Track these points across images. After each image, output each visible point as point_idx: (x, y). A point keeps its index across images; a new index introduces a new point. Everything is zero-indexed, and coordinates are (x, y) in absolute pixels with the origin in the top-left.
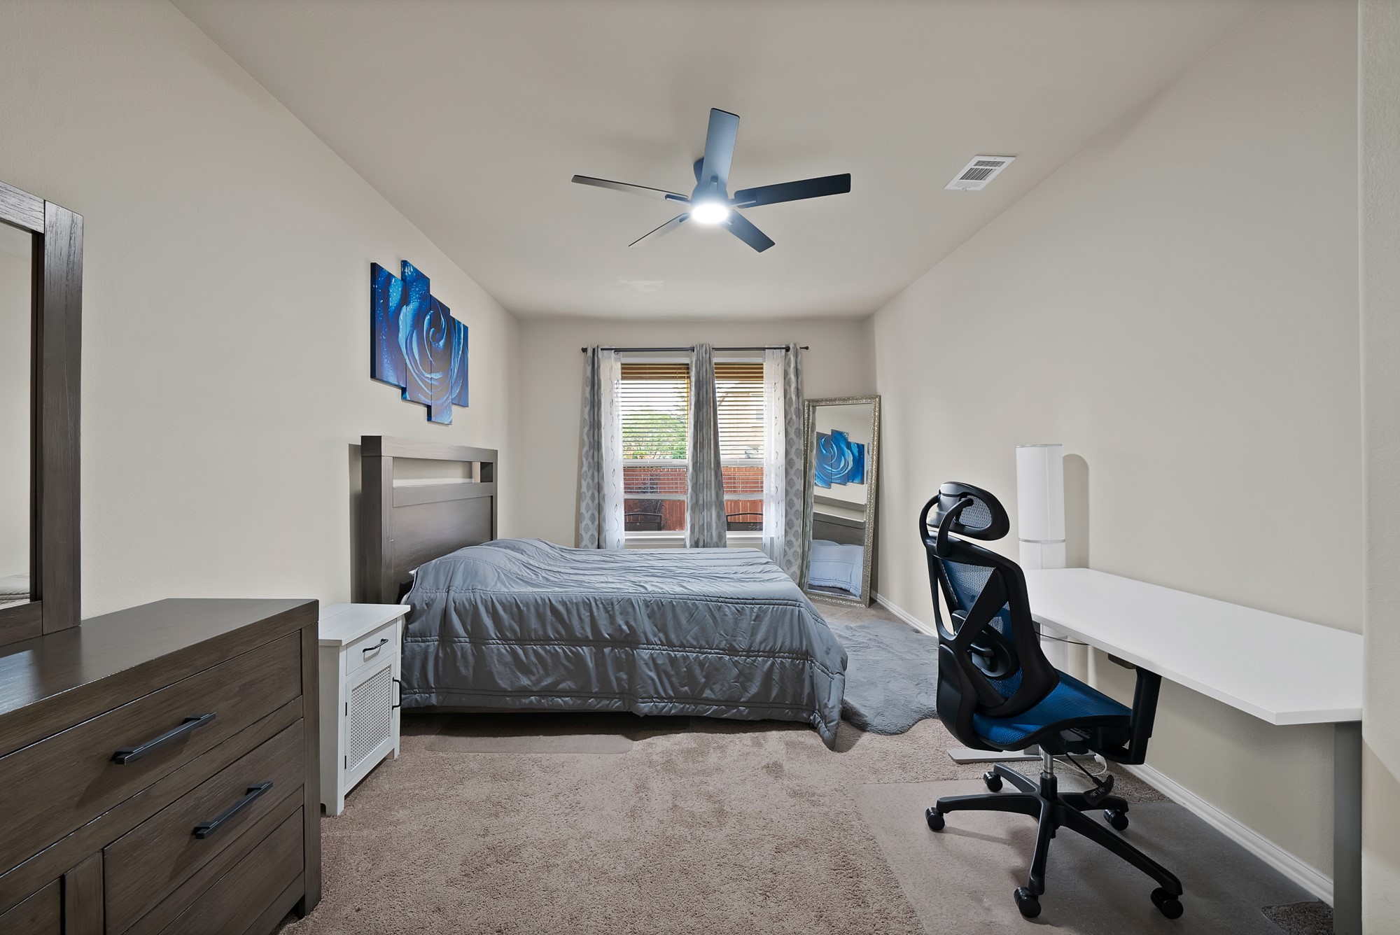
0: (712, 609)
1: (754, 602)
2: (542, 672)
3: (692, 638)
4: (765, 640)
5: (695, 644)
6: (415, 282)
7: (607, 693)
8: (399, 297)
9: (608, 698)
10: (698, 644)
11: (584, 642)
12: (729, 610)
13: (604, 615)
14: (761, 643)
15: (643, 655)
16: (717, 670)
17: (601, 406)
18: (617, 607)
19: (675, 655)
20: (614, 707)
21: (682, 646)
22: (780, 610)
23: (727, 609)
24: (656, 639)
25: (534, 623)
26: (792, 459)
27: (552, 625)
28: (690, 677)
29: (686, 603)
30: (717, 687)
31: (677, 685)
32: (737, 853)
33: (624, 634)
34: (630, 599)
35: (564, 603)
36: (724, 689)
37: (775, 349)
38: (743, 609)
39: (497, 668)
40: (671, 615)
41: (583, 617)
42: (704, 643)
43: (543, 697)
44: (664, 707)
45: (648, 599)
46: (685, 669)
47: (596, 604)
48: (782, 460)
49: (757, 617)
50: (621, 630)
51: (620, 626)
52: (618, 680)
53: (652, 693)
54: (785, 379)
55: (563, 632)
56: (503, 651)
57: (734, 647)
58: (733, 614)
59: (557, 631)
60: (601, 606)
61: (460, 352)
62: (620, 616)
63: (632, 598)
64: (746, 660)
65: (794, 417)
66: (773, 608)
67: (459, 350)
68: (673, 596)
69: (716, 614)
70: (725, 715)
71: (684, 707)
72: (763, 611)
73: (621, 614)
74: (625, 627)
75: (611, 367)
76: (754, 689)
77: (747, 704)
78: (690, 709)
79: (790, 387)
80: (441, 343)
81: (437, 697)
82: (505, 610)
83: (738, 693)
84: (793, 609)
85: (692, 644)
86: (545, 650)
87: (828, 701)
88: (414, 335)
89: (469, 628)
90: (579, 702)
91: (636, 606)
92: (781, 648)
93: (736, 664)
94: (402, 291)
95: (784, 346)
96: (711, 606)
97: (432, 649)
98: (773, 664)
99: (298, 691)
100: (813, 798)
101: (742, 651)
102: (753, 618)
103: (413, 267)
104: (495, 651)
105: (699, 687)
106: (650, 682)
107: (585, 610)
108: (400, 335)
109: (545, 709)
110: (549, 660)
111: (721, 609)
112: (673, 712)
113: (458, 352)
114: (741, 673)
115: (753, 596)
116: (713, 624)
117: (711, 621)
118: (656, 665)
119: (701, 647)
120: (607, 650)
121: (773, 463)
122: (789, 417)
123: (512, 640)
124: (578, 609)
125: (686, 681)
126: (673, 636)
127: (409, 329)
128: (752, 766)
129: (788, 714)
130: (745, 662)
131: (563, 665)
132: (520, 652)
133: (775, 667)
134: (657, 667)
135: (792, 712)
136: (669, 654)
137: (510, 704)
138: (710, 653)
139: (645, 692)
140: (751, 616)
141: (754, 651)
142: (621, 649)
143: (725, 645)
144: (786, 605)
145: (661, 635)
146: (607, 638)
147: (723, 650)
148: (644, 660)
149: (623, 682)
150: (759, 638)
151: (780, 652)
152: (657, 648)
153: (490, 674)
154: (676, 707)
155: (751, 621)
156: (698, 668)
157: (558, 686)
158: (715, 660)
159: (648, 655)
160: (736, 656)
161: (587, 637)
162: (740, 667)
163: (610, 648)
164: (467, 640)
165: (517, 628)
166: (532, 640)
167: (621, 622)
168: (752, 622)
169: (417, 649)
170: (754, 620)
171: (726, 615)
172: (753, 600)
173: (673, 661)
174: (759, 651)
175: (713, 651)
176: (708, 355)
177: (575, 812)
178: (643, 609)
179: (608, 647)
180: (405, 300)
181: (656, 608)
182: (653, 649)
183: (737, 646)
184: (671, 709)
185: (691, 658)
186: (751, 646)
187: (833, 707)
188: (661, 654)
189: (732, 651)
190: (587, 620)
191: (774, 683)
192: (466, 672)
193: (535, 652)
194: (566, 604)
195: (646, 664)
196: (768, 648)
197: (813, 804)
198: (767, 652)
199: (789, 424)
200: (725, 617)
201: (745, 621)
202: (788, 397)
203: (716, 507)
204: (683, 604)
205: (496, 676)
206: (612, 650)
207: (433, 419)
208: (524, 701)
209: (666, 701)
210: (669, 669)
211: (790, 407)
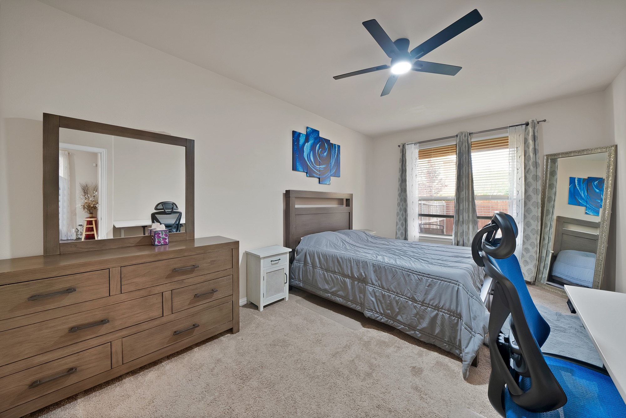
0: (405, 275)
1: (429, 276)
2: (333, 285)
3: (393, 287)
4: (433, 299)
5: (394, 290)
6: (313, 133)
7: (354, 301)
8: (304, 140)
9: (356, 304)
10: (396, 291)
11: (347, 276)
12: (414, 277)
13: (355, 266)
14: (431, 300)
15: (369, 289)
16: (405, 307)
17: (406, 171)
18: (361, 264)
19: (385, 293)
20: (358, 309)
21: (388, 290)
22: (445, 284)
23: (412, 277)
24: (377, 283)
25: (331, 264)
26: (529, 195)
27: (337, 266)
28: (390, 306)
29: (392, 269)
30: (404, 316)
31: (385, 308)
32: (359, 395)
33: (363, 277)
34: (366, 262)
35: (341, 258)
36: (408, 318)
37: (517, 126)
38: (422, 278)
39: (318, 278)
40: (384, 273)
41: (348, 265)
42: (399, 292)
43: (333, 295)
44: (378, 317)
45: (374, 263)
46: (389, 302)
47: (353, 261)
48: (522, 196)
49: (430, 285)
50: (362, 275)
51: (361, 273)
52: (360, 297)
53: (373, 308)
54: (525, 143)
55: (341, 271)
56: (321, 272)
57: (415, 298)
58: (416, 280)
59: (339, 270)
60: (355, 262)
61: (336, 156)
62: (362, 268)
63: (368, 261)
64: (421, 307)
65: (532, 168)
66: (440, 282)
67: (335, 155)
68: (386, 264)
69: (407, 278)
70: (408, 333)
71: (388, 320)
72: (434, 283)
73: (363, 268)
74: (363, 274)
75: (413, 152)
76: (425, 324)
77: (421, 331)
78: (390, 322)
79: (529, 148)
80: (325, 154)
81: (302, 284)
82: (322, 257)
83: (416, 324)
84: (454, 286)
85: (393, 290)
86: (334, 276)
87: (466, 348)
88: (311, 153)
89: (312, 261)
90: (345, 302)
91: (369, 266)
92: (443, 306)
93: (415, 307)
94: (305, 138)
95: (525, 123)
96: (404, 273)
97: (301, 266)
98: (437, 314)
99: (231, 266)
100: (424, 396)
101: (419, 301)
102: (427, 285)
103: (310, 128)
104: (318, 272)
105: (395, 314)
106: (371, 302)
107: (349, 263)
108: (304, 154)
109: (333, 300)
110: (335, 280)
111: (409, 276)
112: (382, 320)
113: (335, 157)
114: (417, 313)
115: (429, 273)
116: (404, 283)
117: (403, 281)
118: (375, 295)
119: (397, 293)
120: (356, 283)
121: (515, 197)
122: (527, 168)
123: (324, 269)
124: (346, 262)
125: (389, 308)
126: (384, 284)
127: (308, 151)
128: (406, 363)
129: (446, 347)
130: (420, 308)
131: (340, 284)
132: (326, 275)
133: (438, 317)
134: (376, 297)
135: (449, 347)
136: (382, 292)
137: (321, 294)
138: (402, 298)
139: (369, 306)
140: (426, 284)
141: (426, 304)
142: (362, 284)
143: (410, 296)
144: (450, 282)
145: (379, 282)
146: (356, 277)
147: (409, 298)
148: (369, 291)
149: (361, 299)
150: (430, 297)
151: (442, 308)
152: (377, 287)
153: (316, 281)
154: (384, 319)
155: (425, 286)
156: (395, 303)
157: (338, 292)
158: (404, 302)
159: (372, 290)
160: (416, 303)
161: (349, 275)
162: (418, 310)
163: (357, 282)
164: (311, 266)
165: (326, 265)
166: (330, 271)
167: (362, 272)
168: (427, 287)
169: (297, 265)
170: (428, 286)
171: (411, 280)
172: (428, 275)
173: (384, 296)
174: (429, 304)
175: (403, 297)
176: (466, 138)
177: (317, 343)
178: (372, 267)
179: (357, 281)
180: (307, 140)
181: (377, 268)
182: (375, 287)
183: (416, 298)
184: (381, 319)
185: (392, 297)
186: (424, 300)
187: (468, 353)
188: (379, 291)
189: (414, 300)
190: (349, 267)
191: (437, 325)
192: (310, 278)
193: (331, 276)
194: (342, 258)
195: (370, 293)
196: (434, 304)
197: (422, 398)
198: (433, 306)
199: (528, 172)
200: (411, 281)
201: (422, 285)
202: (527, 155)
203: (472, 223)
204: (390, 269)
205: (318, 282)
206: (358, 283)
207: (321, 182)
208: (326, 294)
209: (379, 314)
210: (382, 299)
211: (529, 161)
